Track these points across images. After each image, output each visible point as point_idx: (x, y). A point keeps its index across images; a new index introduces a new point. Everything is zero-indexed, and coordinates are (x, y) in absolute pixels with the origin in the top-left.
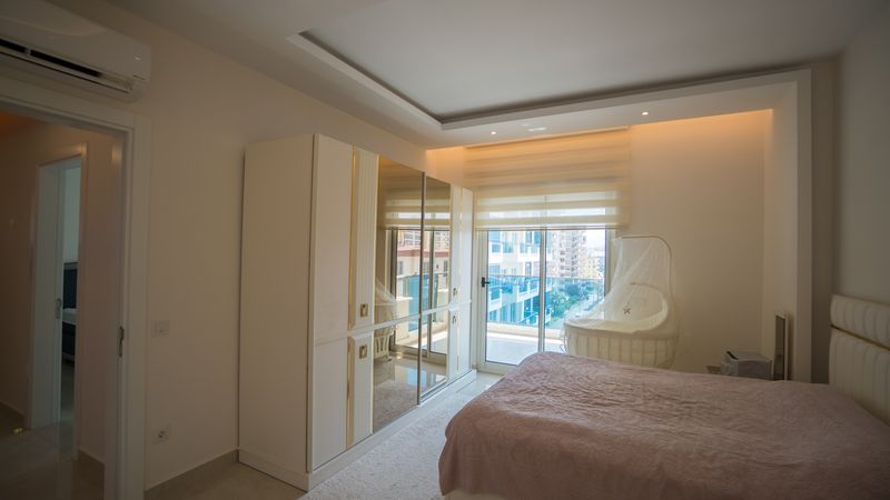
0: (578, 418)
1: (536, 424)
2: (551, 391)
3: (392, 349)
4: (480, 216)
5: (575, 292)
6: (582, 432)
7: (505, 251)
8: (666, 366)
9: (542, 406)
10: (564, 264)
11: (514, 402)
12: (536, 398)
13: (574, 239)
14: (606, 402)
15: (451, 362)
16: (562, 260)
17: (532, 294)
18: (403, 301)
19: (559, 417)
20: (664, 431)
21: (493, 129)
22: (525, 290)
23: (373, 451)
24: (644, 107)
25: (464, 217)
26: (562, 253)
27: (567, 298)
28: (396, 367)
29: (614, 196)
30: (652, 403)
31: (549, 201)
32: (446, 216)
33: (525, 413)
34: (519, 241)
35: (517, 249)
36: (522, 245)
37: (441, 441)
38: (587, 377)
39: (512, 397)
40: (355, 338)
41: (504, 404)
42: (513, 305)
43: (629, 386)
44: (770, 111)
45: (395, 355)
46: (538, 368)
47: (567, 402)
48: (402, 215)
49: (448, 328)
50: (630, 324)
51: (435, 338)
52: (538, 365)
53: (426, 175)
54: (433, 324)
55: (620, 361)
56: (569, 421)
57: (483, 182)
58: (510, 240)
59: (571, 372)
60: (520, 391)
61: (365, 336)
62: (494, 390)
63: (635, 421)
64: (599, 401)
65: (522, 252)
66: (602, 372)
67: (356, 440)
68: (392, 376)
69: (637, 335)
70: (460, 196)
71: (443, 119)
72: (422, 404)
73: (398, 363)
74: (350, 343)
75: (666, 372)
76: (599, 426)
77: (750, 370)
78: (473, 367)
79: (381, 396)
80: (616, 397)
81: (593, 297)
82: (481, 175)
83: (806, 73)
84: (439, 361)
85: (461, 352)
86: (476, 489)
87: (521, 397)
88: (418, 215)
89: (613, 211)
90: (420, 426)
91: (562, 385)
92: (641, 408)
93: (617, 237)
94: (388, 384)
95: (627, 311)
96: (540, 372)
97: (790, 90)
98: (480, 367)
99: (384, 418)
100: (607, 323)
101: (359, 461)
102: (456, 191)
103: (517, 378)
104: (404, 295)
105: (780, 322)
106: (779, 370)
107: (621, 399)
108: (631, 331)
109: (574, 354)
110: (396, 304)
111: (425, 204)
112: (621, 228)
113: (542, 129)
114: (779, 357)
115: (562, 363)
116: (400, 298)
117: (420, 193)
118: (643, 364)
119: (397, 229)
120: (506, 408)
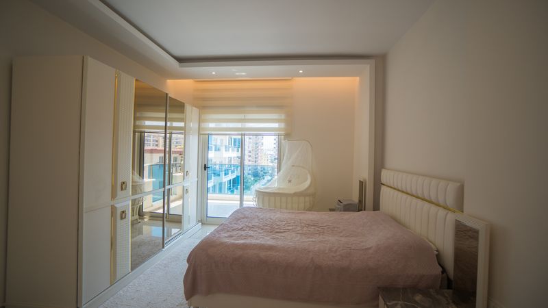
0: (268, 241)
1: (244, 247)
2: (251, 228)
3: (141, 214)
4: (204, 125)
5: (257, 175)
6: (271, 248)
7: (216, 150)
8: (310, 209)
9: (247, 237)
10: (250, 158)
11: (231, 236)
12: (243, 233)
13: (256, 144)
14: (282, 231)
15: (185, 220)
16: (250, 156)
17: (231, 177)
18: (148, 181)
19: (258, 241)
20: (313, 241)
21: (213, 70)
22: (228, 174)
23: (131, 284)
24: (300, 68)
25: (193, 125)
26: (250, 152)
27: (252, 179)
28: (144, 227)
29: (283, 117)
30: (305, 229)
31: (246, 118)
32: (182, 124)
33: (237, 242)
34: (224, 144)
35: (223, 149)
36: (226, 146)
37: (184, 266)
38: (271, 219)
39: (229, 234)
40: (117, 206)
41: (225, 238)
42: (221, 184)
43: (293, 221)
44: (358, 78)
45: (143, 219)
46: (243, 216)
47: (260, 233)
48: (148, 123)
49: (182, 197)
50: (292, 189)
51: (172, 205)
52: (241, 215)
53: (169, 95)
54: (171, 196)
55: (286, 209)
56: (262, 243)
57: (206, 104)
58: (218, 143)
59: (262, 217)
60: (233, 230)
61: (126, 203)
62: (217, 231)
63: (298, 238)
64: (278, 230)
65: (226, 151)
66: (278, 215)
67: (118, 276)
68: (141, 232)
69: (296, 194)
70: (191, 112)
71: (181, 60)
72: (166, 248)
73: (145, 224)
74: (113, 209)
75: (311, 212)
76: (279, 243)
77: (348, 208)
78: (199, 221)
79: (135, 246)
80: (287, 228)
81: (267, 178)
82: (204, 99)
83: (373, 61)
84: (177, 220)
85: (191, 213)
86: (209, 292)
87: (234, 233)
88: (163, 124)
89: (283, 125)
90: (165, 262)
91: (257, 224)
92: (300, 232)
93: (284, 140)
94: (139, 238)
95: (290, 181)
96: (243, 218)
97: (366, 68)
98: (204, 220)
99: (138, 260)
100: (279, 189)
101: (121, 292)
102: (188, 108)
103: (230, 223)
104: (149, 178)
105: (361, 183)
106: (360, 207)
107: (290, 228)
108: (292, 192)
109: (261, 206)
110: (144, 184)
111: (168, 116)
112: (288, 135)
113: (244, 74)
114: (360, 201)
115: (256, 212)
116: (146, 180)
117: (165, 108)
118: (298, 210)
119: (144, 132)
120: (226, 240)
